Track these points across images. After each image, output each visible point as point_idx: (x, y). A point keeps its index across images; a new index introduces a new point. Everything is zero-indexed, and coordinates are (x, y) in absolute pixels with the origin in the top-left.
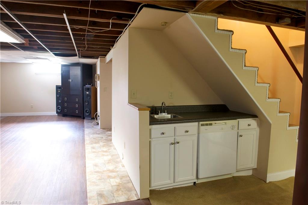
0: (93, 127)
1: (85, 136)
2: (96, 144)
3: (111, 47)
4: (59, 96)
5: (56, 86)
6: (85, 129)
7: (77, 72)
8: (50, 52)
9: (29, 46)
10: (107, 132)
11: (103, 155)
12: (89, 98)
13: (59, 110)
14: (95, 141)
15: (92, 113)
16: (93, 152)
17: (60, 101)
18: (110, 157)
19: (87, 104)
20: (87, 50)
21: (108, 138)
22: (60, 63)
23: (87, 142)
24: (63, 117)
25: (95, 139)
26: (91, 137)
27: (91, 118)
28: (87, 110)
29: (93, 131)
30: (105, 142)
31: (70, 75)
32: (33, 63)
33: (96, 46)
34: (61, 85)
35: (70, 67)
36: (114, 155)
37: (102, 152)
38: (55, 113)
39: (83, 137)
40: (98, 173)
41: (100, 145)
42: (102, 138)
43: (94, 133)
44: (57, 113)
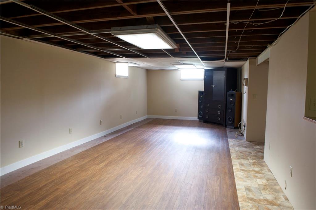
0: (237, 138)
1: (230, 147)
2: (245, 160)
3: (268, 44)
4: (201, 102)
5: (199, 91)
6: (229, 140)
7: (221, 77)
8: (198, 56)
9: (179, 52)
10: (255, 146)
11: (256, 177)
12: (233, 105)
13: (201, 116)
14: (243, 156)
15: (236, 121)
16: (243, 170)
17: (202, 107)
18: (264, 181)
19: (230, 111)
20: (237, 52)
21: (257, 154)
22: (203, 68)
23: (233, 156)
24: (204, 123)
25: (242, 153)
26: (236, 150)
27: (233, 127)
28: (230, 118)
29: (238, 143)
30: (255, 159)
31: (214, 80)
32: (179, 69)
33: (249, 46)
34: (203, 90)
35: (214, 72)
36: (270, 179)
37: (254, 172)
38: (196, 118)
39: (227, 148)
40: (253, 201)
41: (250, 162)
42: (250, 153)
43: (239, 146)
44: (198, 119)
